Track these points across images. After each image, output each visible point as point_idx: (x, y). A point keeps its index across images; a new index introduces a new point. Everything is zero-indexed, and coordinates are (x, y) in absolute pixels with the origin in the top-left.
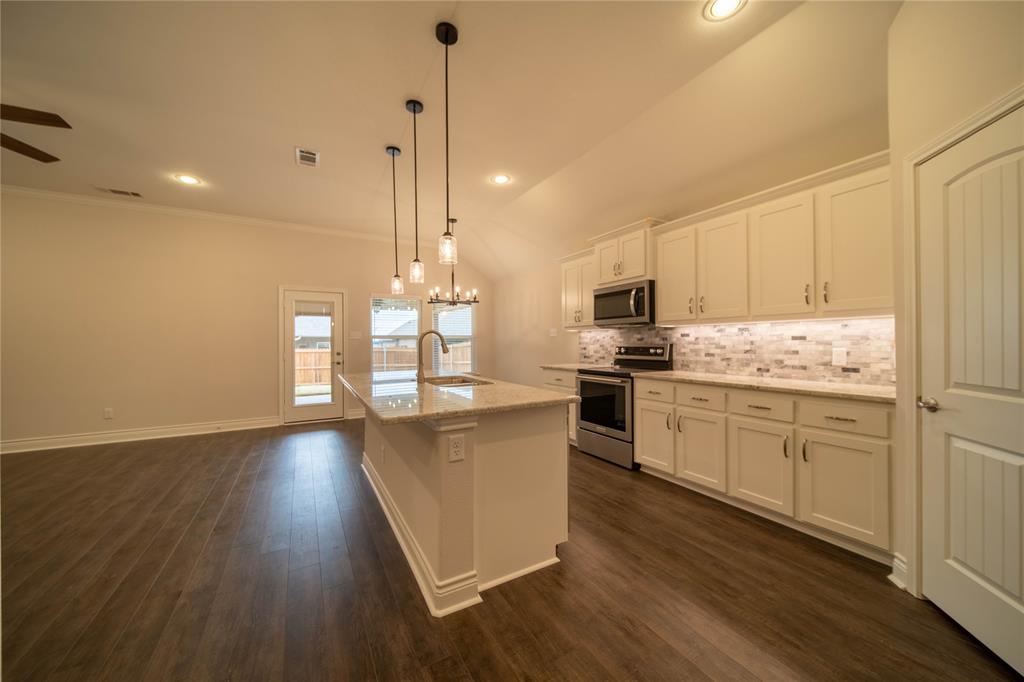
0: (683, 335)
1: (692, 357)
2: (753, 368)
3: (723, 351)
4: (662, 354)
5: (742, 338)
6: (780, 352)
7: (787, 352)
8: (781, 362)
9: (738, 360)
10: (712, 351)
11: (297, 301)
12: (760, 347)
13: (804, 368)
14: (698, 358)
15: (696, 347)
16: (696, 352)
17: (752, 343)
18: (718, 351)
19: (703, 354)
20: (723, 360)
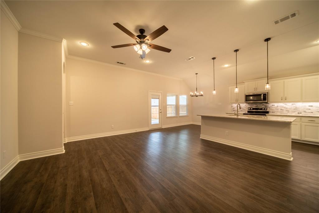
0: (272, 105)
1: (276, 110)
2: (297, 113)
3: (287, 109)
4: (267, 110)
5: (293, 106)
6: (304, 109)
7: (307, 109)
8: (305, 111)
9: (291, 111)
10: (283, 109)
11: (152, 95)
12: (299, 108)
13: (312, 112)
14: (278, 111)
15: (277, 108)
16: (278, 109)
17: (296, 107)
18: (285, 109)
19: (280, 110)
20: (287, 111)
